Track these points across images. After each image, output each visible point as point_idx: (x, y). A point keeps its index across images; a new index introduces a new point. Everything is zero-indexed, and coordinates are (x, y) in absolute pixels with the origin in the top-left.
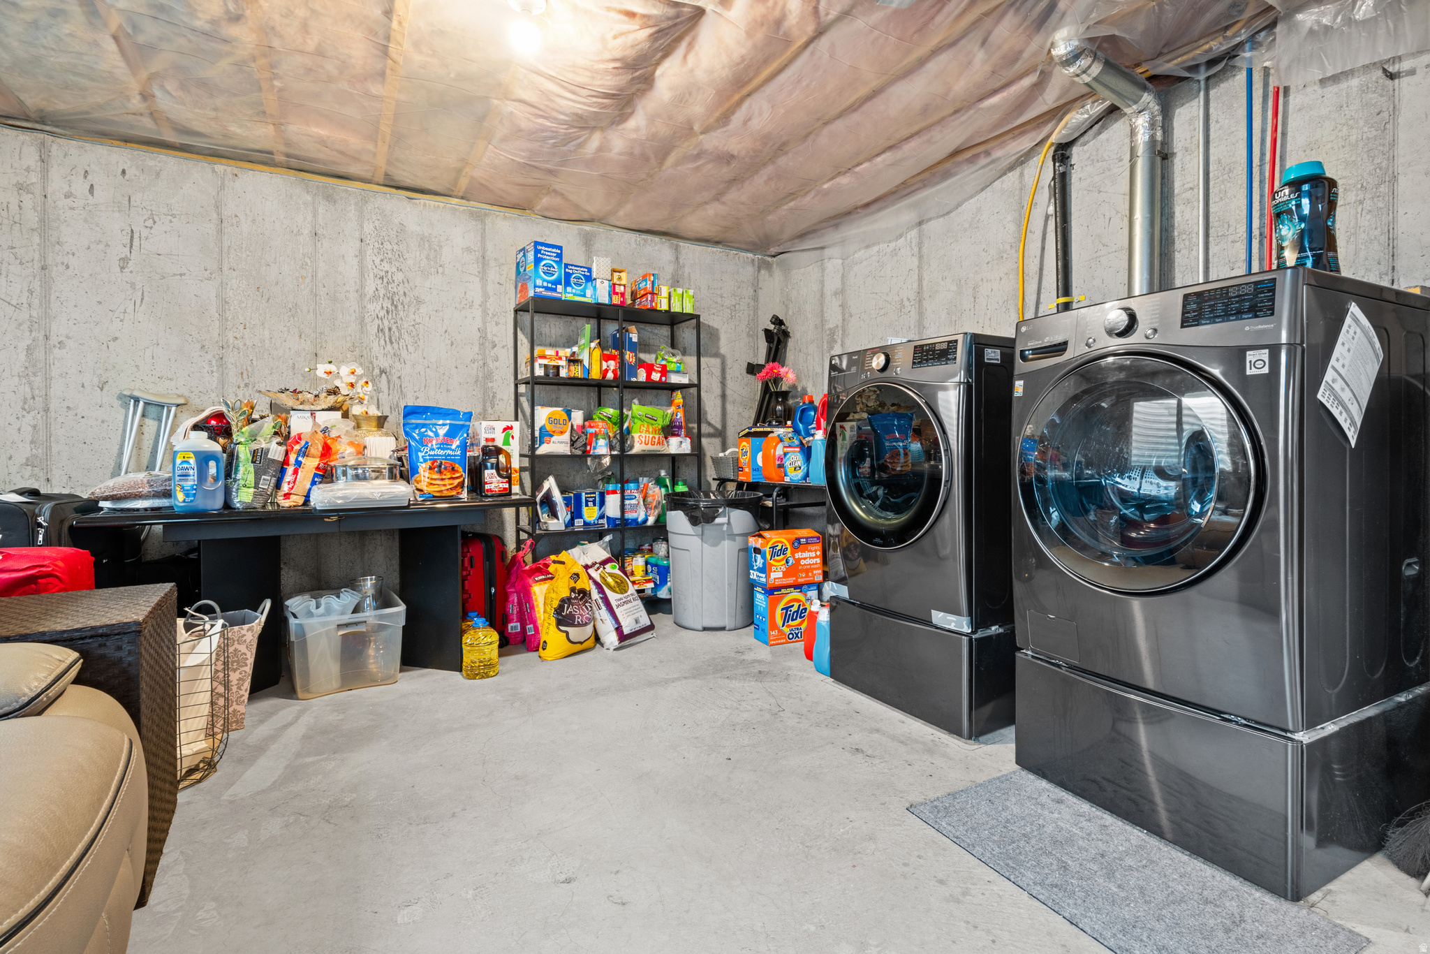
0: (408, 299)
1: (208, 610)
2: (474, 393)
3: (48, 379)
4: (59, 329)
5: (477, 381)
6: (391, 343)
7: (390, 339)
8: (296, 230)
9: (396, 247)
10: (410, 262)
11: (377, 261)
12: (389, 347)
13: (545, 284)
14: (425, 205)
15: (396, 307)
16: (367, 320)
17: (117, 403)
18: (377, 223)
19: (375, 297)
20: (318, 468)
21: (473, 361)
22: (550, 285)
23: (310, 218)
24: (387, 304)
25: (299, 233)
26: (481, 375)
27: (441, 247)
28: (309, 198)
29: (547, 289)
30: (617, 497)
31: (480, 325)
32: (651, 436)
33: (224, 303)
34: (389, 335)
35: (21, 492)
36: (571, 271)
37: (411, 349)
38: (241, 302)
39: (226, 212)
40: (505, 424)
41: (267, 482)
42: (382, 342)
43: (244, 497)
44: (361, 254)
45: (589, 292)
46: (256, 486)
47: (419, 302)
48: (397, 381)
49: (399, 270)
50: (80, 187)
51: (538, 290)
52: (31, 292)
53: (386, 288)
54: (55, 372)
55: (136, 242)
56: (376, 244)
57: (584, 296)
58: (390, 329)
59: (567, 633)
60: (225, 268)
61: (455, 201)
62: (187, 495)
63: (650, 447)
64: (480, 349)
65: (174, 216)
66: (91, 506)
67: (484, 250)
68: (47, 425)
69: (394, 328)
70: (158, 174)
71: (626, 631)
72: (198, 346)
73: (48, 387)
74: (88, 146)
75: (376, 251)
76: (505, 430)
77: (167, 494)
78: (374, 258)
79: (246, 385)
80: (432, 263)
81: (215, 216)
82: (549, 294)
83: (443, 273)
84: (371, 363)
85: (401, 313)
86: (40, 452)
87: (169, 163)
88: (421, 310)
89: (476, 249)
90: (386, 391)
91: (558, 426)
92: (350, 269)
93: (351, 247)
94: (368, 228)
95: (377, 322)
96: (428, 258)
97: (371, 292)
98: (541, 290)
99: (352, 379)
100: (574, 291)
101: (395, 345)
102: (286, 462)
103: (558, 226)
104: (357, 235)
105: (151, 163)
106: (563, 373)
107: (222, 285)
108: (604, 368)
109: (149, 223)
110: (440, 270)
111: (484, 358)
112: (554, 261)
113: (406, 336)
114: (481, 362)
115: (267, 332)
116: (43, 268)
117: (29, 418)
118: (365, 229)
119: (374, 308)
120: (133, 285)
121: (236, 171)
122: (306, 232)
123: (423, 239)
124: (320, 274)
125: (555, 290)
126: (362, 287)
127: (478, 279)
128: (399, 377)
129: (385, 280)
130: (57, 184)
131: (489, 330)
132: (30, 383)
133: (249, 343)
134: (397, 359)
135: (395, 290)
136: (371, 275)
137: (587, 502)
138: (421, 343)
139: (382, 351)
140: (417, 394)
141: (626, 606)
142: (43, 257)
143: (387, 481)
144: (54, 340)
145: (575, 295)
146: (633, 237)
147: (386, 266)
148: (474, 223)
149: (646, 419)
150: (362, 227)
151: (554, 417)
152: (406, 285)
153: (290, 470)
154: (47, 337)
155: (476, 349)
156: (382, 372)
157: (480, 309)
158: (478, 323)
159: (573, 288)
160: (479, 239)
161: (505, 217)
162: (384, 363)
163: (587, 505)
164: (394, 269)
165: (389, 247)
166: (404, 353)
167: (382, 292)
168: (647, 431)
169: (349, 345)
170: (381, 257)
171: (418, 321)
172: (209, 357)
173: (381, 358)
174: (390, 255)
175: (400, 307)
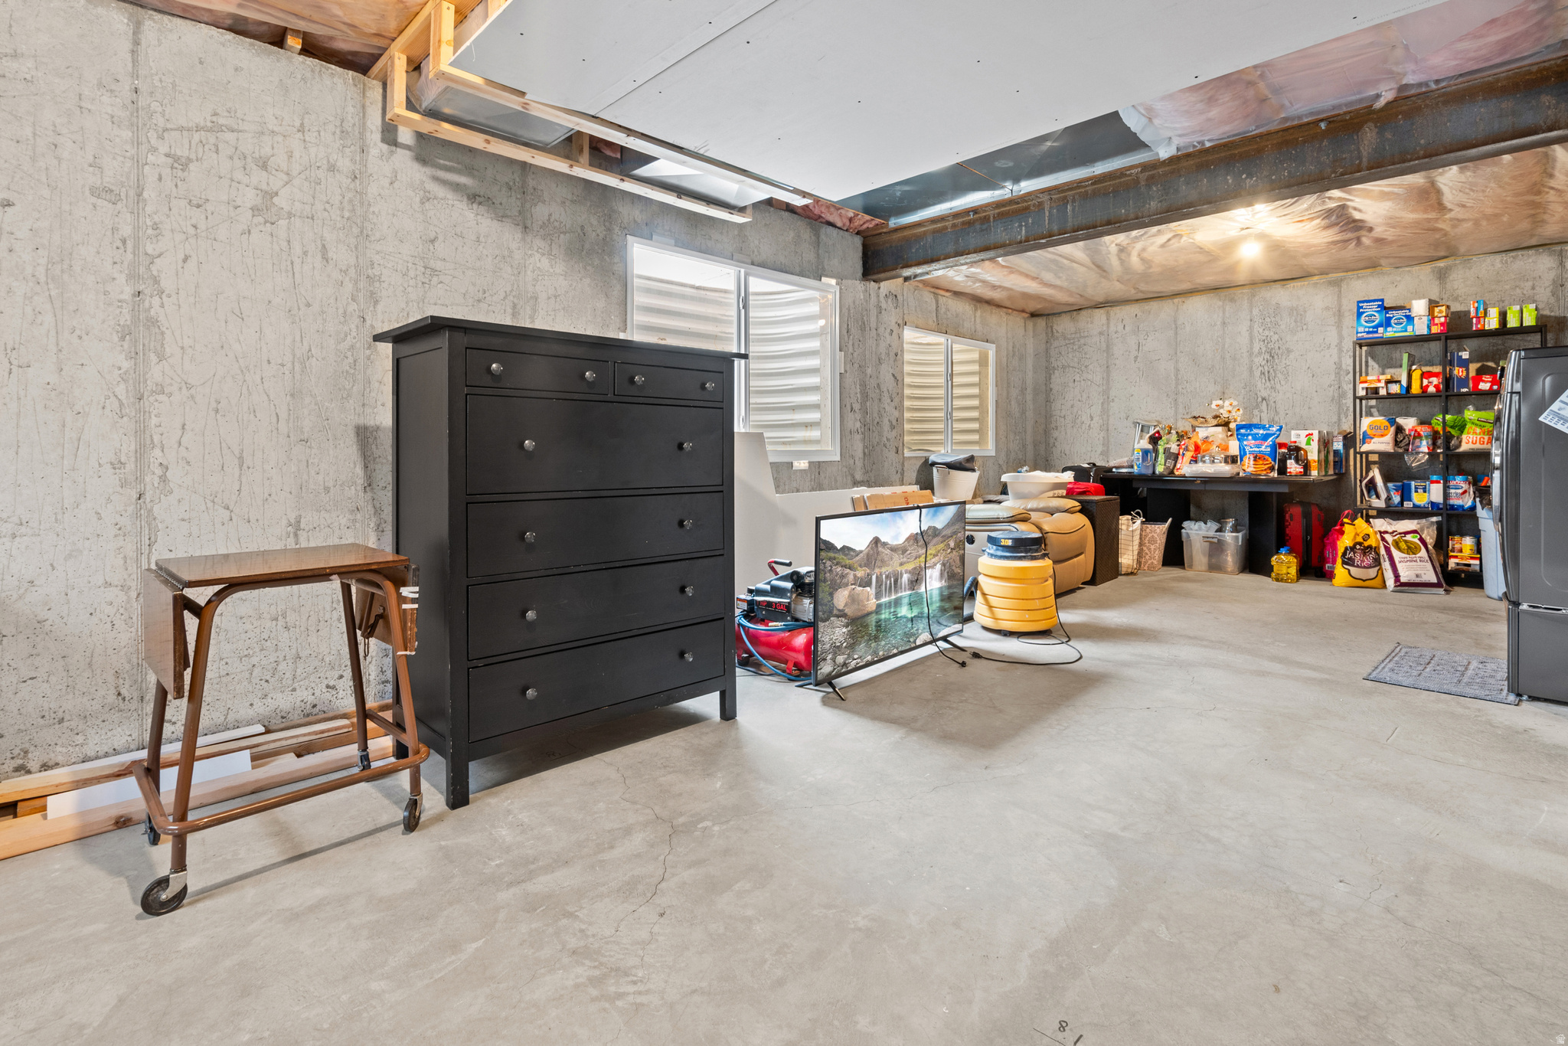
0: (1281, 351)
1: (1138, 514)
2: (1331, 408)
3: (1108, 416)
4: (1112, 393)
5: (1332, 400)
6: (1269, 380)
7: (1269, 378)
8: (1213, 324)
9: (1273, 319)
10: (1283, 327)
11: (1261, 331)
12: (1268, 383)
13: (1367, 330)
14: (1294, 286)
15: (1273, 357)
16: (1254, 368)
17: (1132, 426)
18: (1261, 307)
19: (1260, 353)
20: (1192, 457)
21: (1330, 386)
22: (1371, 330)
23: (1221, 315)
24: (1267, 356)
25: (1215, 325)
26: (1336, 395)
27: (1305, 312)
28: (1221, 303)
29: (1368, 332)
30: (1440, 486)
31: (1337, 360)
32: (1479, 437)
33: (1177, 370)
34: (1267, 376)
35: (1089, 464)
36: (1392, 316)
37: (1283, 383)
38: (1185, 369)
39: (1179, 323)
40: (1307, 432)
41: (1170, 464)
42: (1264, 381)
43: (1160, 469)
44: (1251, 328)
45: (1410, 328)
46: (1165, 465)
47: (1289, 351)
48: (1273, 404)
49: (1275, 333)
50: (1120, 328)
51: (1359, 335)
52: (1103, 378)
53: (1266, 347)
54: (1110, 414)
55: (1140, 348)
56: (1260, 321)
57: (1406, 331)
58: (1269, 372)
59: (1349, 571)
60: (1178, 353)
61: (1316, 277)
62: (1139, 467)
63: (1478, 446)
64: (1336, 377)
65: (1156, 331)
66: (1110, 470)
67: (1340, 306)
68: (1108, 436)
69: (1271, 371)
70: (1150, 312)
71: (1403, 580)
72: (1166, 395)
73: (1108, 420)
74: (1123, 307)
75: (1260, 325)
76: (1307, 436)
77: (1132, 467)
78: (1259, 329)
79: (1187, 413)
80: (1299, 324)
81: (1174, 326)
82: (1371, 336)
83: (1307, 329)
84: (1256, 394)
85: (1276, 361)
86: (1105, 449)
87: (1154, 305)
88: (1291, 356)
89: (1333, 306)
90: (1266, 411)
91: (1379, 430)
92: (1243, 340)
93: (1244, 328)
94: (1255, 312)
95: (1260, 368)
96: (1296, 322)
97: (1257, 351)
98: (1363, 334)
99: (1230, 408)
100: (1395, 329)
101: (1272, 382)
102: (1179, 454)
103: (1409, 271)
104: (1249, 317)
105: (1147, 308)
106: (1383, 392)
107: (1177, 361)
108: (1424, 385)
109: (1146, 337)
110: (1305, 327)
111: (1340, 382)
112: (1375, 311)
113: (1279, 375)
114: (1337, 386)
115: (1198, 383)
116: (1107, 367)
117: (1102, 434)
118: (1254, 313)
119: (1259, 360)
120: (1139, 368)
121: (1183, 299)
122: (1219, 323)
123: (1292, 310)
124: (1226, 346)
125: (1377, 332)
126: (1251, 348)
127: (1335, 327)
128: (1275, 402)
129: (1266, 342)
130: (1112, 328)
131: (1343, 362)
132: (1102, 418)
133: (1189, 391)
134: (1273, 391)
135: (1273, 346)
136: (1257, 340)
137: (1416, 488)
138: (1290, 378)
139: (1263, 386)
140: (1287, 412)
141: (1408, 563)
142: (1107, 362)
143: (1223, 464)
144: (1110, 399)
145: (1395, 332)
146: (1498, 258)
147: (1267, 333)
148: (1332, 288)
149: (1478, 422)
150: (1251, 312)
151: (1375, 425)
152: (1280, 342)
153: (1180, 457)
154: (1108, 398)
155: (1333, 377)
156: (1264, 399)
157: (1337, 348)
158: (1335, 358)
159: (1393, 327)
160: (1336, 298)
161: (1358, 278)
162: (1264, 394)
163: (1416, 492)
164: (1272, 333)
165: (1269, 320)
166: (1278, 386)
167: (1264, 349)
168: (1475, 433)
169: (1243, 385)
170: (1264, 327)
171: (1288, 364)
172: (1170, 400)
173: (1262, 391)
174: (1269, 325)
175: (1276, 357)
